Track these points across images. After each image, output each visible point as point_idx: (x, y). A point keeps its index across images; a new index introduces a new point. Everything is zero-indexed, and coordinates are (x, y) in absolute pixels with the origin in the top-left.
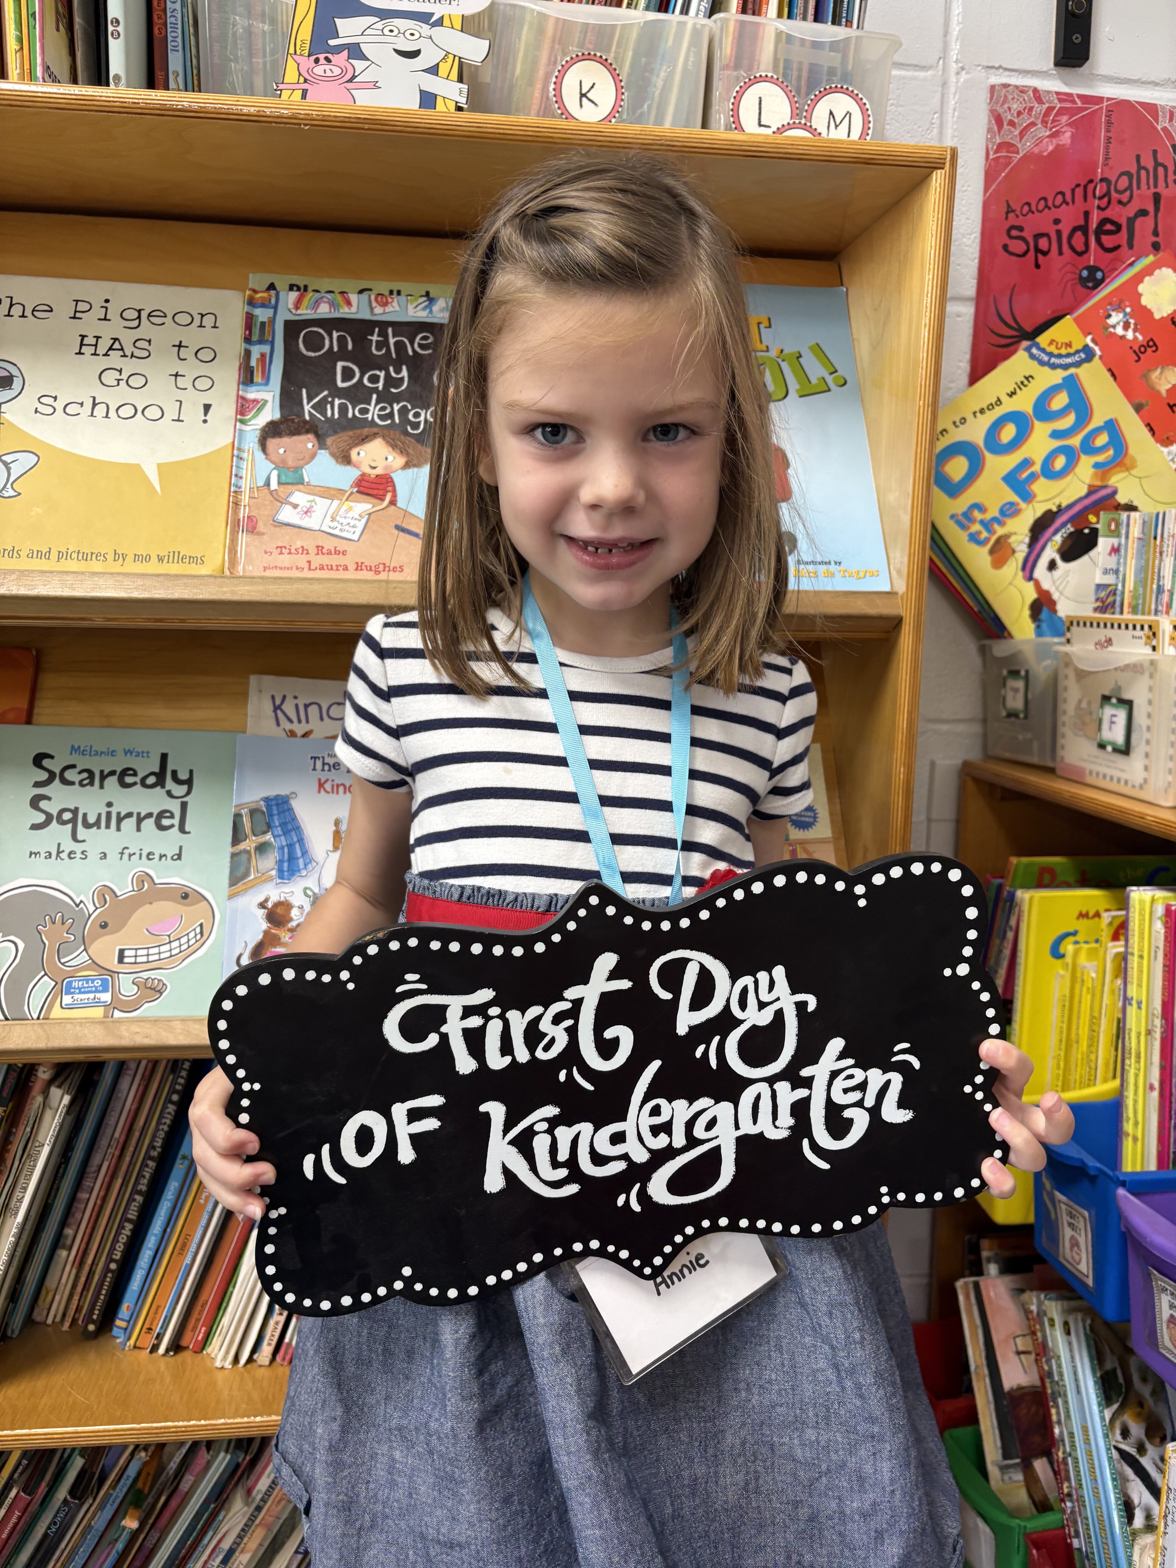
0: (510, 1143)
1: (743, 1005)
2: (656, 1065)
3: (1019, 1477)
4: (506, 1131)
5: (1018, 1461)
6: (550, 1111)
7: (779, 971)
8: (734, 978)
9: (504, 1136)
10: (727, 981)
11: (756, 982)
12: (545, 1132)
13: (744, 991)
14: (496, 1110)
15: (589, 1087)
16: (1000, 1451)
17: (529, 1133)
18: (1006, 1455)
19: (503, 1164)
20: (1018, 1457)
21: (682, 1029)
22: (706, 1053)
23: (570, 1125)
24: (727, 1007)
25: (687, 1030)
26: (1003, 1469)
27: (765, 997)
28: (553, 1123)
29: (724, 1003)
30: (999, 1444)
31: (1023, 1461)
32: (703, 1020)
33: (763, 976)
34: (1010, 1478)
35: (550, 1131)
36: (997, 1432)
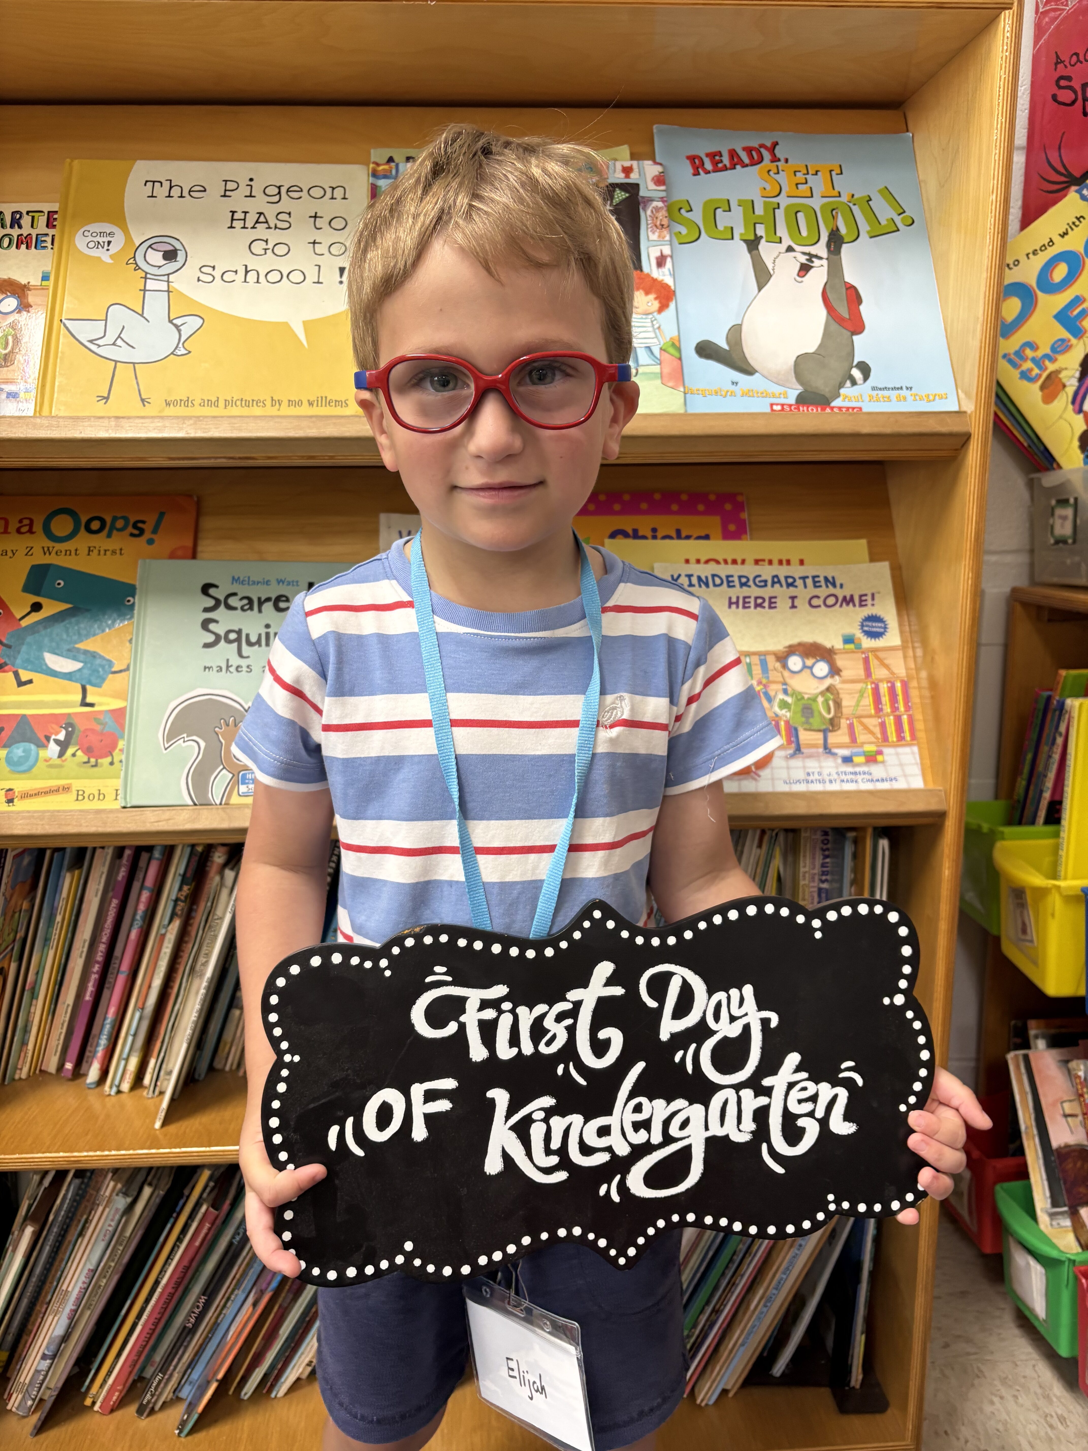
0: (512, 1128)
1: (717, 1018)
2: (640, 1066)
3: (1067, 1223)
4: (508, 1117)
5: (1066, 1209)
6: (548, 1101)
7: (748, 990)
8: (710, 993)
9: (506, 1121)
10: (705, 995)
11: (729, 998)
12: (541, 1120)
13: (718, 1006)
14: (500, 1096)
15: (582, 1082)
16: (1049, 1201)
17: (528, 1120)
18: (1055, 1204)
19: (503, 1148)
20: (1065, 1206)
21: (664, 1036)
22: (683, 1059)
23: (563, 1116)
24: (703, 1018)
25: (669, 1036)
26: (1052, 1216)
27: (736, 1012)
28: (550, 1112)
29: (701, 1014)
30: (1048, 1194)
31: (1070, 1208)
32: (683, 1028)
33: (734, 992)
34: (1058, 1224)
35: (546, 1120)
36: (1046, 1183)
